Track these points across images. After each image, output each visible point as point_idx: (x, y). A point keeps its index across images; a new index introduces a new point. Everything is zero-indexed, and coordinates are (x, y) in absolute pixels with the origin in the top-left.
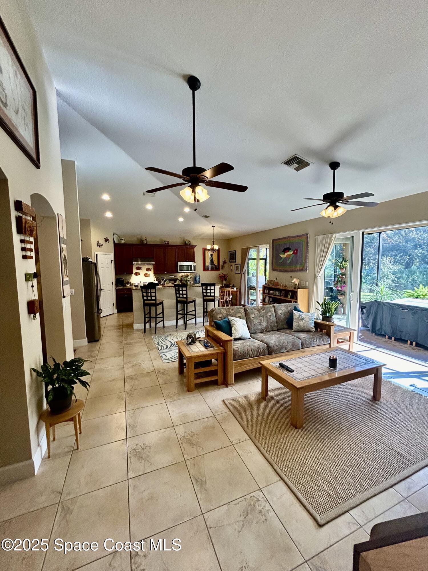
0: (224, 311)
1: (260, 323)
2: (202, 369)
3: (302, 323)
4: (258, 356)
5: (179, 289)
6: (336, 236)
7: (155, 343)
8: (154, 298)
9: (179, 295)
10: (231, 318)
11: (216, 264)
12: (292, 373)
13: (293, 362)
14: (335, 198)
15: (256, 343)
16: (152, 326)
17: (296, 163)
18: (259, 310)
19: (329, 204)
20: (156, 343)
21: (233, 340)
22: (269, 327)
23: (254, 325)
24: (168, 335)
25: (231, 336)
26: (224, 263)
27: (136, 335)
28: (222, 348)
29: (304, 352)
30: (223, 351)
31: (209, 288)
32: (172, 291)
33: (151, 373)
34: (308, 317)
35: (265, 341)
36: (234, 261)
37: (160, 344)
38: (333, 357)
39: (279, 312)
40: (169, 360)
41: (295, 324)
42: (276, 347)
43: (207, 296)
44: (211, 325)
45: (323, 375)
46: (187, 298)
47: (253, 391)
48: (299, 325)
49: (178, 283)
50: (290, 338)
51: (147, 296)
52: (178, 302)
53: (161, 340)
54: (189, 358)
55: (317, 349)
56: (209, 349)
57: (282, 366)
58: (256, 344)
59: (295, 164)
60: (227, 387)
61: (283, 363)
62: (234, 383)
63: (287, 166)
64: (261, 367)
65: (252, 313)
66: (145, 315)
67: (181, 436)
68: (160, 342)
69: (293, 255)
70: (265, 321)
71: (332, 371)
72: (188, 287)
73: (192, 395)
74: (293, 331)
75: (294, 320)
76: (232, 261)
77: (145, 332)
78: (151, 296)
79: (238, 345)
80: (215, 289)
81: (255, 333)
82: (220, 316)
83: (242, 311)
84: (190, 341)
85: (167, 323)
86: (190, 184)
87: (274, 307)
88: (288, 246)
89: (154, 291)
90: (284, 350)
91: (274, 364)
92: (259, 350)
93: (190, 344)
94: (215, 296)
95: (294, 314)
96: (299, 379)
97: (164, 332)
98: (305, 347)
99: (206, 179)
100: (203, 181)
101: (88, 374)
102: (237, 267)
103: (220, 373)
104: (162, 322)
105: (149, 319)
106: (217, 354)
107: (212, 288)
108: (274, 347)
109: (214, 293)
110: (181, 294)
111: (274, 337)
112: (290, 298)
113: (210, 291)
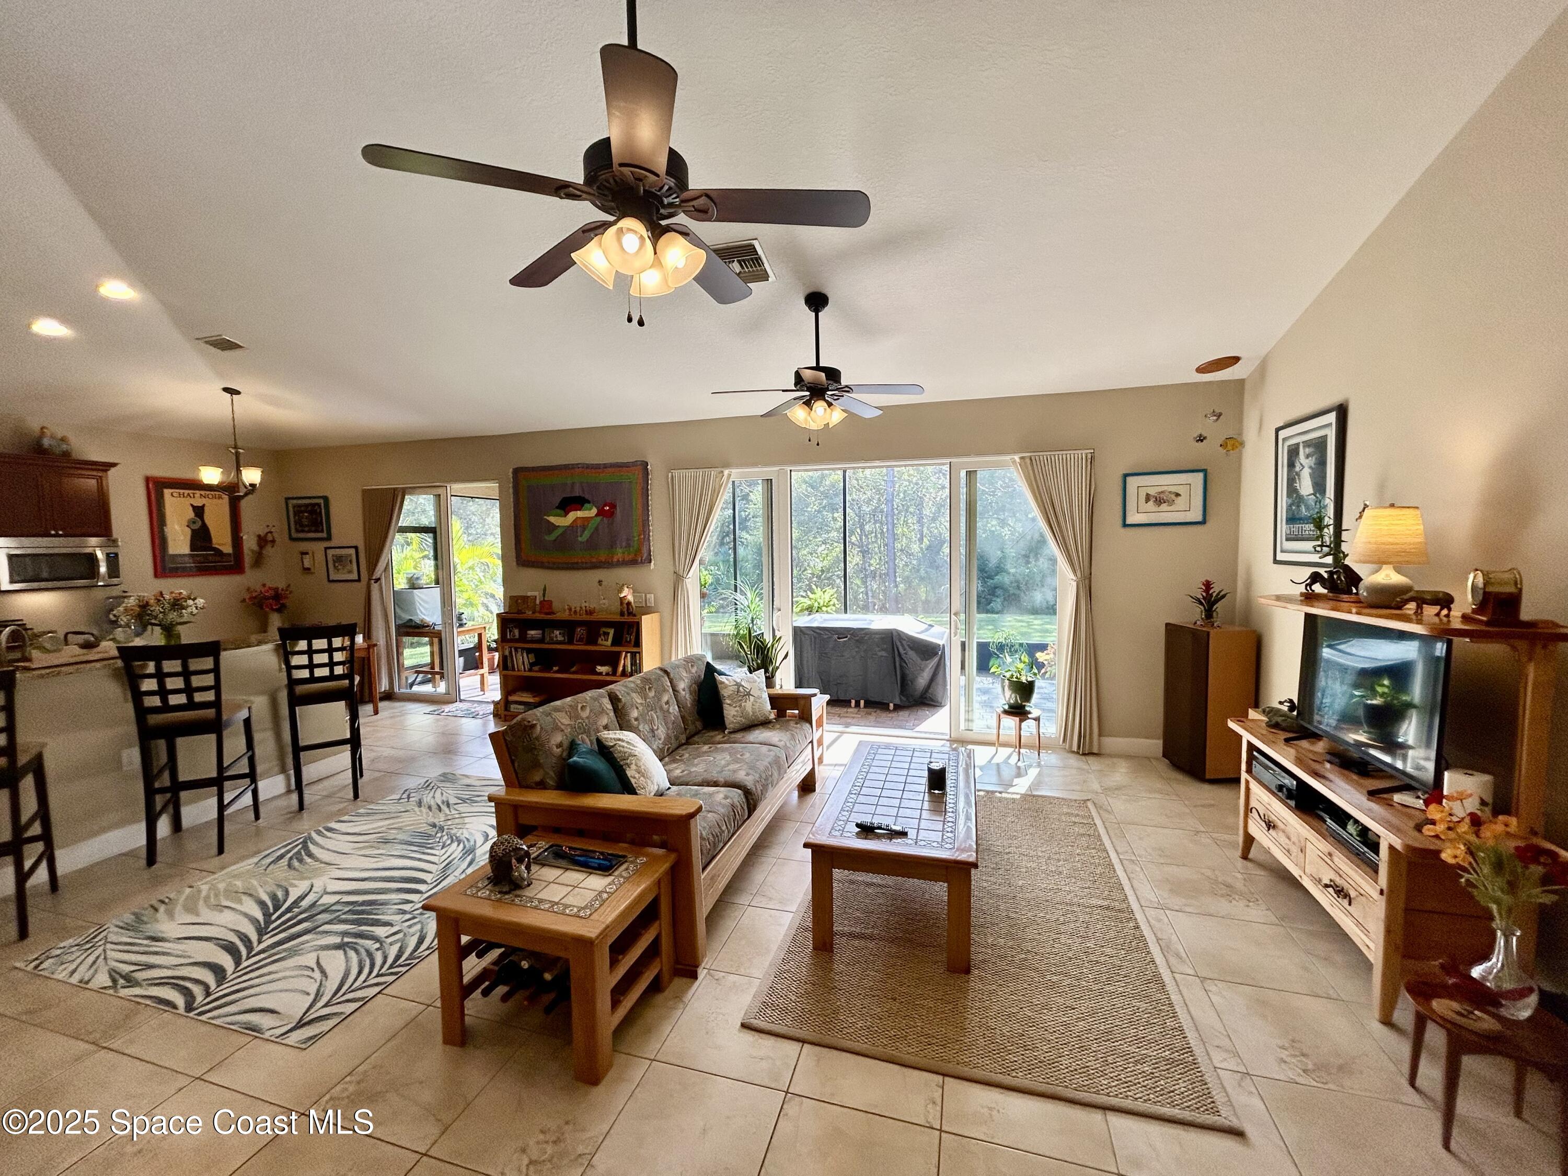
0: (564, 719)
1: (653, 731)
2: (625, 958)
3: (748, 706)
4: (736, 832)
6: (729, 475)
7: (94, 986)
9: (164, 700)
10: (609, 736)
11: (227, 549)
12: (911, 837)
17: (739, 262)
18: (641, 690)
20: (102, 981)
22: (673, 738)
24: (137, 915)
26: (263, 541)
30: (676, 859)
34: (755, 684)
35: (721, 779)
36: (324, 535)
37: (139, 976)
39: (680, 686)
40: (324, 1017)
41: (731, 713)
42: (754, 783)
43: (314, 679)
46: (215, 704)
47: (774, 947)
48: (743, 714)
50: (764, 752)
52: (150, 733)
57: (867, 829)
59: (734, 263)
60: (695, 978)
65: (631, 705)
69: (599, 519)
70: (661, 724)
74: (730, 733)
75: (726, 700)
76: (301, 535)
80: (351, 648)
82: (558, 737)
87: (667, 674)
92: (736, 812)
95: (719, 686)
96: (944, 842)
98: (790, 764)
102: (339, 559)
103: (667, 943)
104: (45, 860)
106: (662, 875)
108: (756, 789)
109: (351, 662)
110: (176, 691)
111: (723, 762)
112: (613, 644)
113: (331, 657)
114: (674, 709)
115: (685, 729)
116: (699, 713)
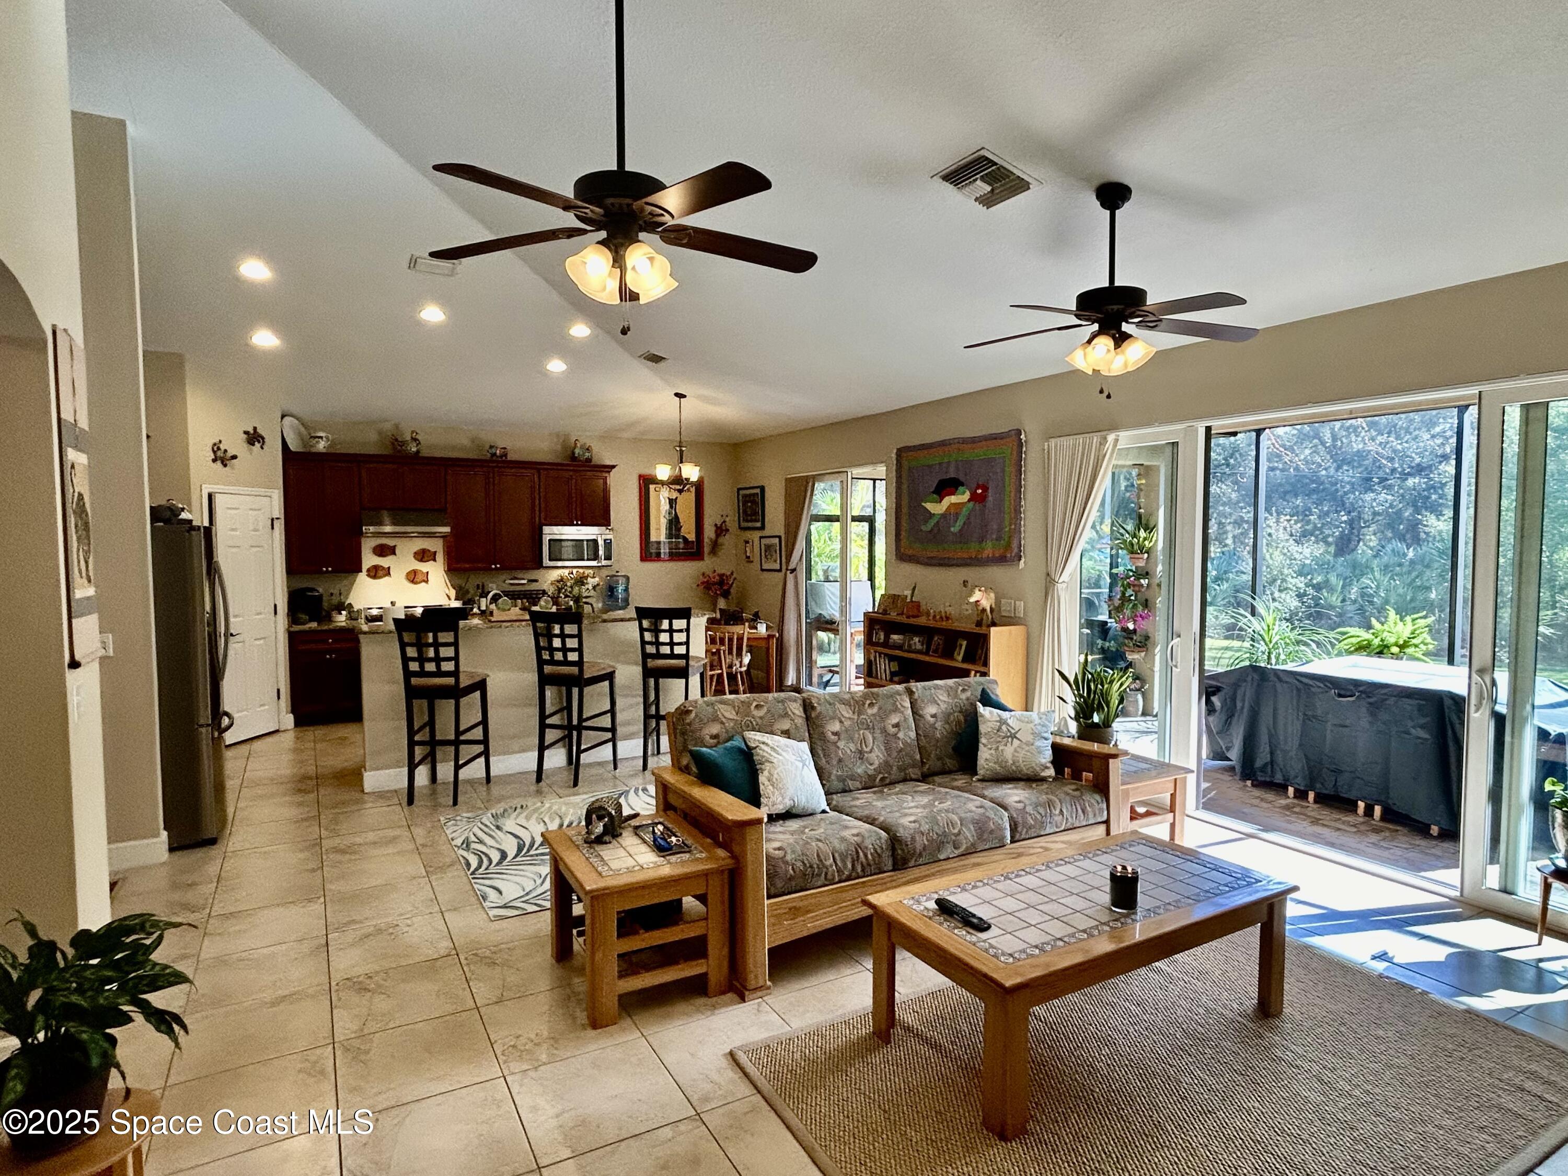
0: (728, 713)
1: (861, 752)
2: (647, 935)
3: (1009, 751)
4: (858, 877)
5: (549, 629)
6: (1117, 441)
7: (454, 843)
8: (448, 666)
9: (552, 655)
10: (754, 737)
11: (692, 537)
12: (983, 936)
13: (985, 892)
14: (1115, 307)
15: (846, 827)
16: (440, 776)
17: (982, 178)
18: (857, 704)
19: (1096, 327)
20: (459, 842)
21: (766, 820)
22: (895, 768)
23: (840, 760)
24: (505, 810)
25: (758, 805)
26: (721, 530)
27: (373, 812)
28: (721, 853)
29: (1020, 855)
30: (729, 861)
31: (665, 624)
32: (524, 638)
33: (439, 963)
34: (1032, 725)
35: (882, 819)
36: (759, 524)
37: (473, 846)
38: (1124, 868)
39: (929, 710)
40: (516, 908)
41: (985, 756)
42: (921, 841)
43: (659, 656)
44: (678, 767)
45: (1093, 936)
46: (580, 663)
47: (840, 1012)
48: (1001, 762)
49: (541, 607)
50: (971, 806)
51: (422, 659)
52: (544, 680)
53: (476, 830)
54: (598, 898)
55: (1063, 842)
56: (673, 859)
57: (946, 908)
58: (847, 834)
59: (978, 182)
60: (743, 999)
61: (949, 898)
62: (769, 983)
63: (952, 186)
64: (869, 919)
65: (833, 718)
66: (411, 733)
68: (473, 838)
69: (971, 504)
70: (878, 746)
71: (1123, 920)
72: (585, 622)
73: (609, 1042)
74: (979, 780)
75: (983, 740)
76: (750, 524)
77: (410, 801)
78: (438, 660)
79: (781, 836)
80: (688, 630)
81: (844, 791)
82: (715, 729)
83: (796, 709)
84: (599, 828)
85: (501, 765)
86: (603, 234)
87: (910, 692)
88: (952, 475)
89: (452, 640)
90: (948, 851)
91: (919, 902)
92: (861, 854)
93: (599, 840)
94: (691, 654)
95: (980, 719)
96: (1011, 955)
97: (488, 803)
98: (1023, 837)
99: (667, 218)
100: (652, 226)
101: (179, 978)
102: (768, 548)
103: (717, 947)
104: (482, 760)
105: (427, 749)
106: (706, 874)
107: (679, 624)
108: (913, 839)
109: (687, 643)
110: (558, 649)
111: (912, 804)
112: (964, 661)
113: (671, 637)
114: (908, 735)
115: (923, 763)
116: (955, 749)
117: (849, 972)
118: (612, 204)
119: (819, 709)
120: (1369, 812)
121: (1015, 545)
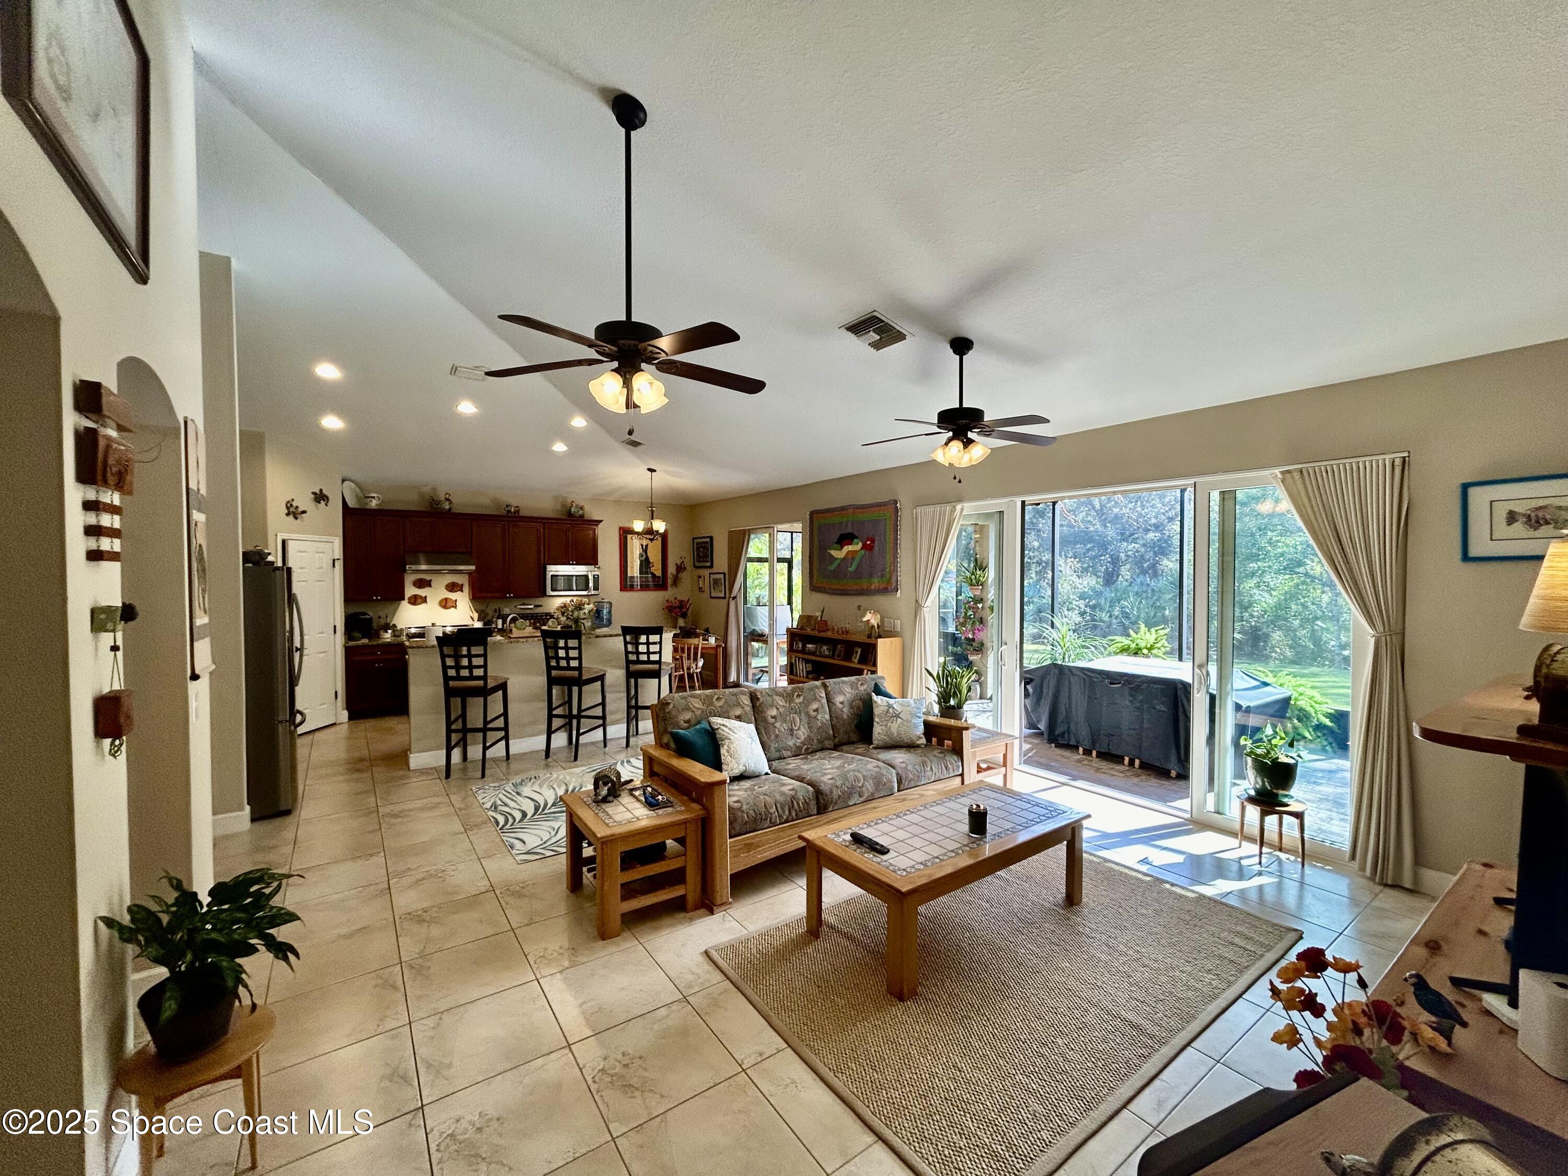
0: (697, 704)
1: (792, 730)
2: (641, 868)
3: (894, 727)
4: (793, 820)
5: (556, 643)
6: (962, 510)
7: (484, 806)
8: (479, 672)
9: (558, 663)
10: (717, 721)
11: (659, 573)
12: (885, 857)
13: (884, 827)
14: (964, 422)
15: (784, 785)
16: (470, 755)
17: (874, 331)
18: (788, 696)
19: (951, 434)
20: (488, 805)
21: (728, 781)
22: (815, 741)
23: (777, 736)
24: (523, 780)
25: (720, 770)
26: (680, 568)
27: (416, 785)
28: (696, 806)
29: (904, 800)
30: (702, 812)
31: (643, 639)
32: (537, 650)
33: (481, 897)
34: (908, 708)
35: (809, 777)
36: (708, 564)
37: (500, 808)
38: (978, 806)
39: (839, 699)
40: (536, 853)
41: (878, 731)
42: (836, 793)
43: (639, 662)
44: (660, 743)
45: (959, 854)
46: (579, 668)
47: (782, 918)
48: (889, 734)
49: (551, 625)
50: (870, 766)
51: (458, 667)
52: (552, 682)
53: (501, 796)
54: (606, 842)
55: (933, 790)
56: (660, 812)
57: (858, 839)
58: (784, 789)
59: (871, 333)
60: (712, 913)
61: (861, 832)
62: (730, 900)
63: (853, 335)
64: (804, 848)
65: (772, 706)
66: (449, 723)
67: (593, 1070)
68: (499, 802)
69: (863, 552)
70: (804, 726)
71: (978, 842)
72: (583, 637)
73: (613, 949)
74: (874, 748)
75: (877, 719)
76: (702, 564)
77: (448, 776)
78: (471, 667)
79: (737, 793)
80: (660, 643)
81: (780, 758)
82: (687, 716)
83: (746, 700)
84: (604, 791)
85: (517, 746)
86: (615, 364)
87: (825, 686)
88: (849, 530)
89: (482, 652)
90: (855, 799)
91: (839, 836)
92: (795, 803)
93: (605, 800)
94: (663, 660)
95: (874, 704)
96: (904, 870)
97: (507, 776)
98: (906, 787)
99: (663, 355)
100: (649, 361)
101: (292, 917)
102: (716, 582)
103: (693, 876)
104: (503, 742)
105: (460, 735)
106: (685, 822)
107: (654, 638)
108: (831, 792)
109: (660, 652)
110: (563, 658)
111: (829, 766)
112: (859, 662)
114: (824, 717)
115: (835, 737)
116: (857, 726)
117: (787, 889)
118: (624, 345)
119: (761, 700)
120: (1132, 763)
121: (894, 580)
